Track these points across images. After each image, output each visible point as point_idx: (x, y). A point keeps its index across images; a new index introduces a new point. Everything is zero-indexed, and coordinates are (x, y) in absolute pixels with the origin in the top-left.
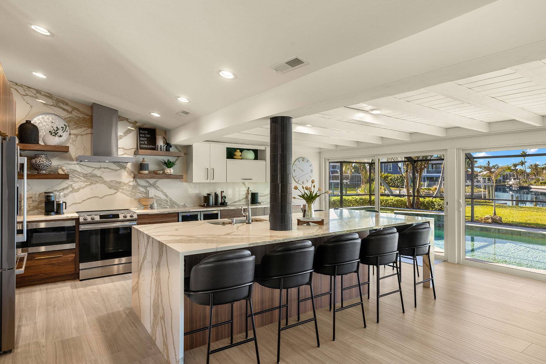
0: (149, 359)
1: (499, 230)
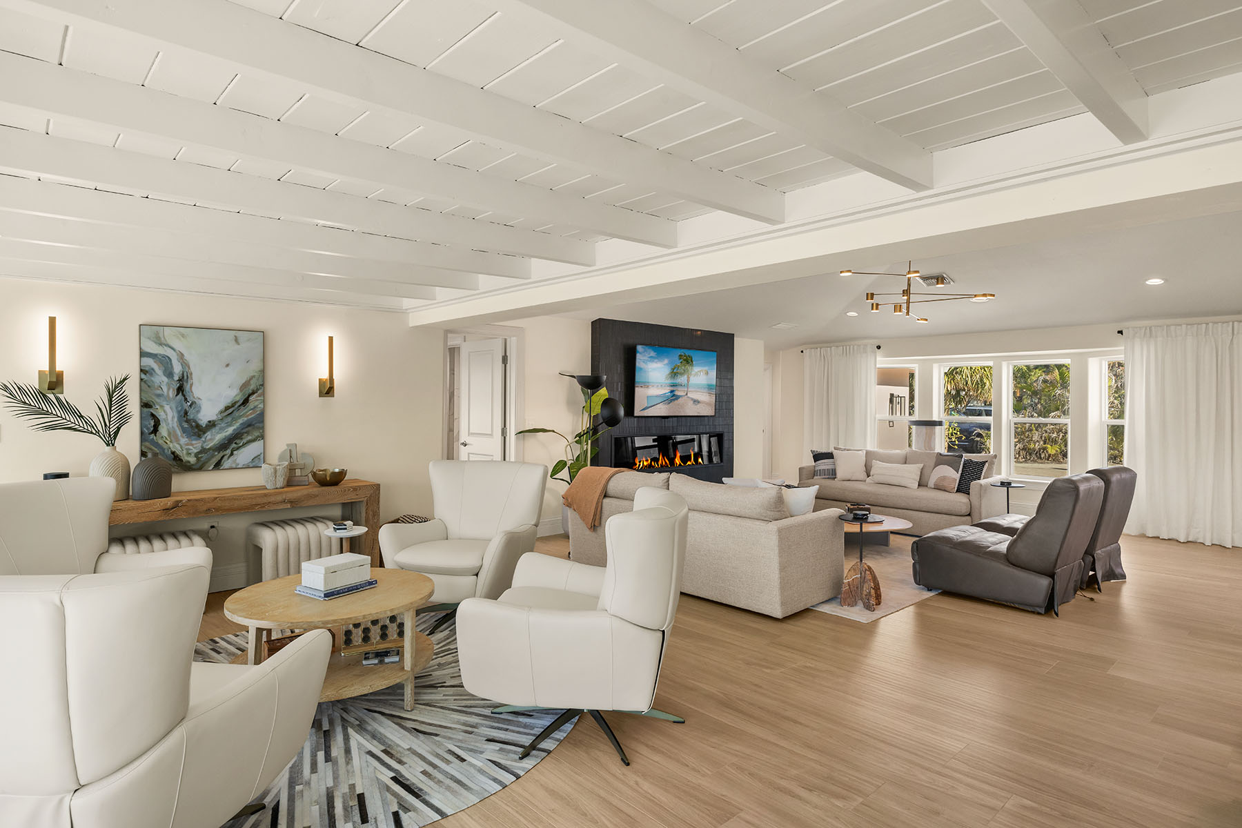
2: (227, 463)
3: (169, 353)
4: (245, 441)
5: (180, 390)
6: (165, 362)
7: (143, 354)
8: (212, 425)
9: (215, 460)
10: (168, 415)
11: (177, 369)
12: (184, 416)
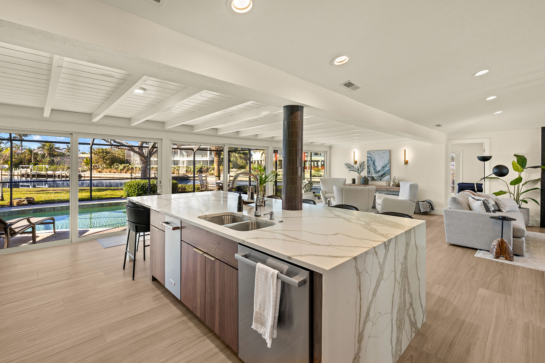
0: (426, 350)
1: (54, 208)
2: (382, 180)
3: (372, 156)
4: (386, 175)
5: (374, 164)
6: (371, 158)
7: (368, 157)
8: (379, 171)
9: (380, 179)
10: (372, 170)
11: (373, 159)
12: (375, 169)
